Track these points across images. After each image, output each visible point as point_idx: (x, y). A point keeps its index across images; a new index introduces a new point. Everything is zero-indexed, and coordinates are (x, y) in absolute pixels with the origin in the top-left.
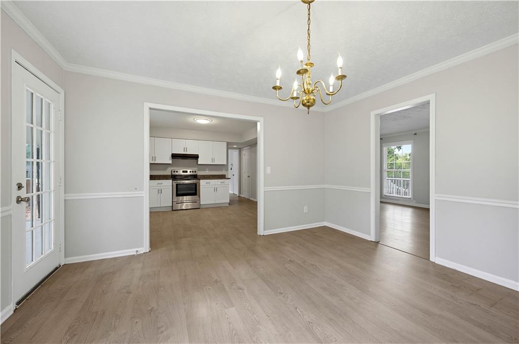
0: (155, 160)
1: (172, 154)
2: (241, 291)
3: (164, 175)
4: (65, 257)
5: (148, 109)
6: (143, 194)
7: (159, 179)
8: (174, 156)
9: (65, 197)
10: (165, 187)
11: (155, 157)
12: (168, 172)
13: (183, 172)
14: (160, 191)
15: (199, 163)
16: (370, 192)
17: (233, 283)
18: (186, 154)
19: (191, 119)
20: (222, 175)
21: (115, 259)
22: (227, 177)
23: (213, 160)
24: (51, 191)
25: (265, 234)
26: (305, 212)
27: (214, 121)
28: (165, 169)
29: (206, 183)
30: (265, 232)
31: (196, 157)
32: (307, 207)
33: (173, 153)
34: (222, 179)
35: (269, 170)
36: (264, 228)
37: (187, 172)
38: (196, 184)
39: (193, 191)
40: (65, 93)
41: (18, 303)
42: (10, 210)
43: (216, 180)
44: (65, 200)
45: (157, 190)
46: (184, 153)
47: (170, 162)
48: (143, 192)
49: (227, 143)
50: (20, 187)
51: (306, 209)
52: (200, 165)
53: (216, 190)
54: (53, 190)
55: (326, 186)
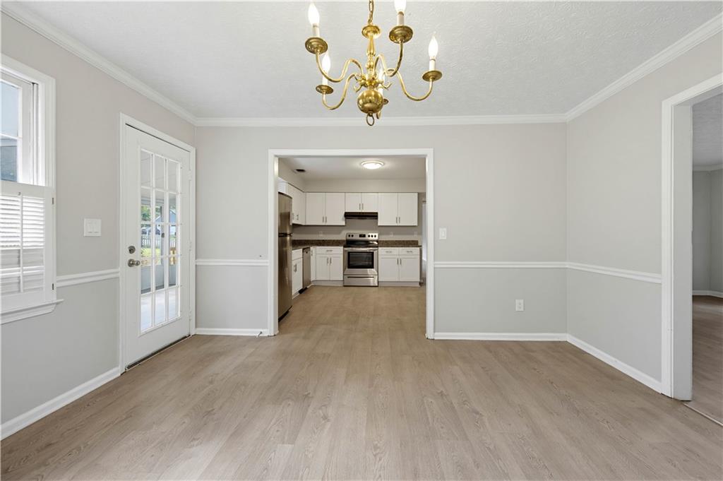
0: (326, 221)
1: (346, 213)
2: (478, 416)
3: (337, 240)
4: (196, 327)
5: (273, 156)
6: (267, 263)
7: (328, 245)
8: (348, 216)
9: (196, 262)
10: (334, 256)
11: (326, 218)
12: (342, 236)
13: (361, 236)
14: (329, 261)
15: (379, 224)
16: (661, 284)
17: (465, 401)
18: (363, 213)
19: (357, 164)
20: (413, 241)
21: (238, 337)
22: (417, 244)
23: (398, 219)
24: (178, 256)
25: (435, 338)
26: (517, 309)
27: (388, 165)
28: (339, 233)
29: (387, 252)
30: (436, 334)
31: (374, 216)
32: (522, 301)
33: (347, 211)
34: (409, 247)
35: (443, 234)
36: (434, 329)
37: (364, 236)
38: (373, 253)
39: (369, 262)
40: (196, 150)
41: (129, 367)
42: (117, 272)
43: (401, 248)
44: (196, 265)
45: (326, 259)
46: (360, 211)
47: (344, 224)
48: (268, 261)
49: (419, 194)
50: (132, 250)
51: (519, 305)
52: (380, 226)
53: (399, 262)
54: (179, 253)
55: (567, 265)
